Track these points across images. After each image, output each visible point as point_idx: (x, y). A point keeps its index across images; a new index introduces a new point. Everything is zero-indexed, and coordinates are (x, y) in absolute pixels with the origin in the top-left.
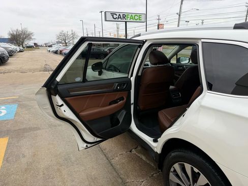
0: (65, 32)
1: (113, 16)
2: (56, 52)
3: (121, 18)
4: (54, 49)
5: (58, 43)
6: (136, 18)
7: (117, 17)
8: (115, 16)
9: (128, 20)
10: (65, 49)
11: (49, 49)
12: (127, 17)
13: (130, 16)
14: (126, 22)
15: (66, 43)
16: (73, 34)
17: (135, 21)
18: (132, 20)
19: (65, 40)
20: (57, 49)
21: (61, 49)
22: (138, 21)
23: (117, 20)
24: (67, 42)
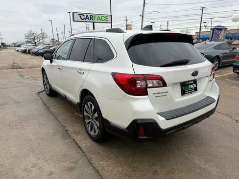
0: (34, 31)
1: (81, 17)
2: (24, 52)
3: (88, 18)
4: (22, 48)
5: (27, 42)
7: (85, 17)
8: (83, 17)
9: (96, 21)
10: (34, 48)
12: (95, 18)
13: (97, 17)
14: (94, 23)
15: (35, 43)
16: (43, 36)
17: (102, 21)
18: (99, 21)
19: (34, 40)
20: (25, 48)
21: (29, 48)
22: (105, 21)
24: (36, 41)
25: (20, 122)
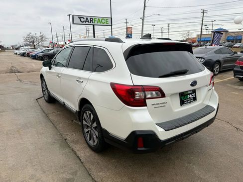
0: (33, 34)
1: (80, 20)
2: (23, 55)
3: (88, 21)
4: (21, 51)
5: (26, 45)
6: (103, 21)
7: (85, 20)
8: (82, 20)
9: (96, 23)
10: (33, 51)
11: (16, 51)
12: (95, 21)
13: (97, 20)
14: (94, 25)
15: (34, 46)
16: (42, 38)
17: (102, 24)
19: (33, 42)
20: (25, 51)
21: (28, 51)
22: (105, 24)
23: (84, 23)
24: (35, 44)
25: (18, 131)
